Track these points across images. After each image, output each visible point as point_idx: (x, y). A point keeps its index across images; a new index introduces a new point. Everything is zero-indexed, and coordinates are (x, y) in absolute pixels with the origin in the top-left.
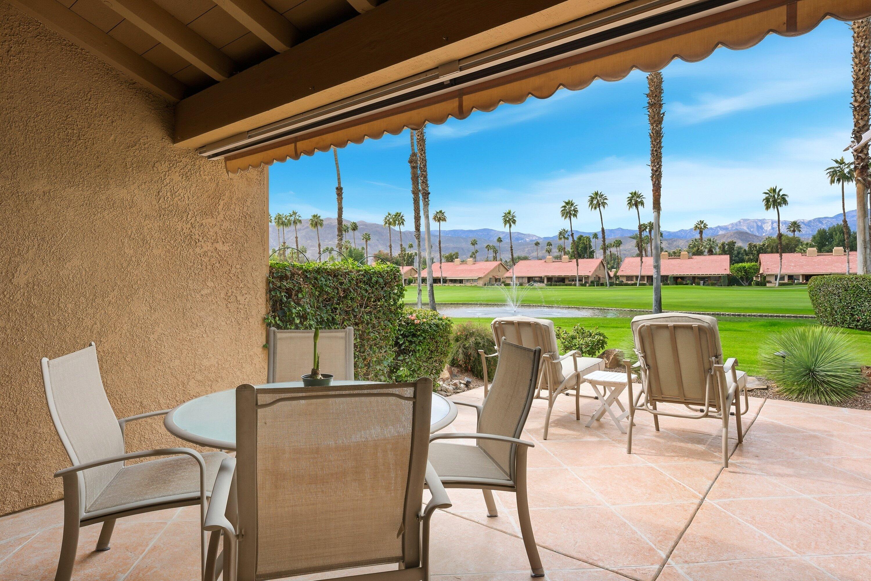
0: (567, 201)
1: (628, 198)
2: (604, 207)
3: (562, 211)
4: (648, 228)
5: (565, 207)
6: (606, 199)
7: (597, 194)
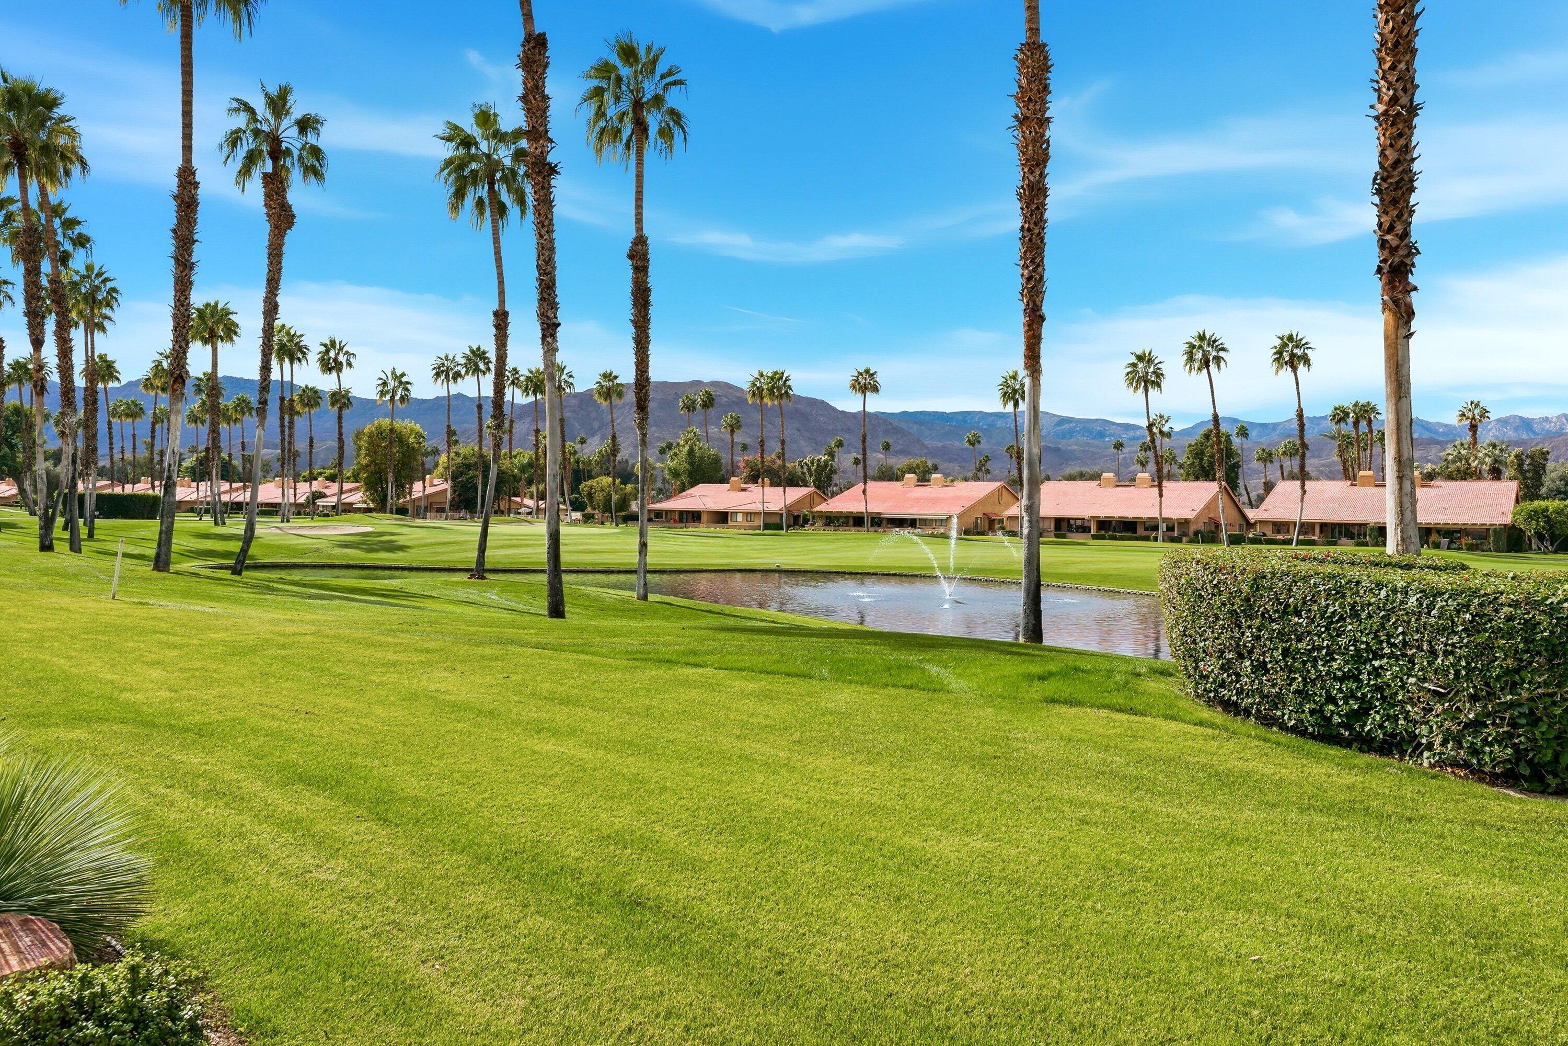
0: (1139, 352)
1: (1275, 347)
2: (1219, 367)
3: (1128, 374)
4: (1351, 415)
5: (1134, 365)
6: (1224, 349)
7: (1202, 338)
